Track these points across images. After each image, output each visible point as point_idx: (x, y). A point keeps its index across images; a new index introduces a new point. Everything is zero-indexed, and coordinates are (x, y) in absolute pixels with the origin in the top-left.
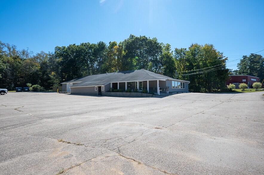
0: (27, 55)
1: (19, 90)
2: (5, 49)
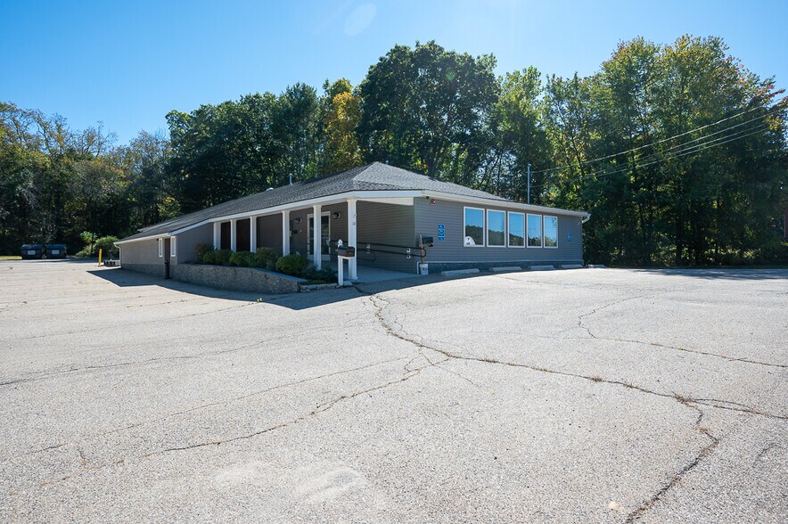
0: (100, 144)
1: (30, 253)
2: (34, 129)
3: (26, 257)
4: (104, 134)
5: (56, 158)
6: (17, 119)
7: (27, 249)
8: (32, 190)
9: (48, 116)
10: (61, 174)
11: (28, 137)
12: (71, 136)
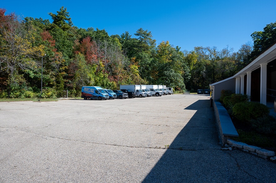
0: (228, 53)
2: (207, 53)
3: (199, 93)
4: (229, 49)
5: (213, 61)
6: (203, 51)
7: (199, 91)
8: (204, 72)
9: (211, 47)
10: (214, 66)
11: (206, 56)
12: (218, 53)
